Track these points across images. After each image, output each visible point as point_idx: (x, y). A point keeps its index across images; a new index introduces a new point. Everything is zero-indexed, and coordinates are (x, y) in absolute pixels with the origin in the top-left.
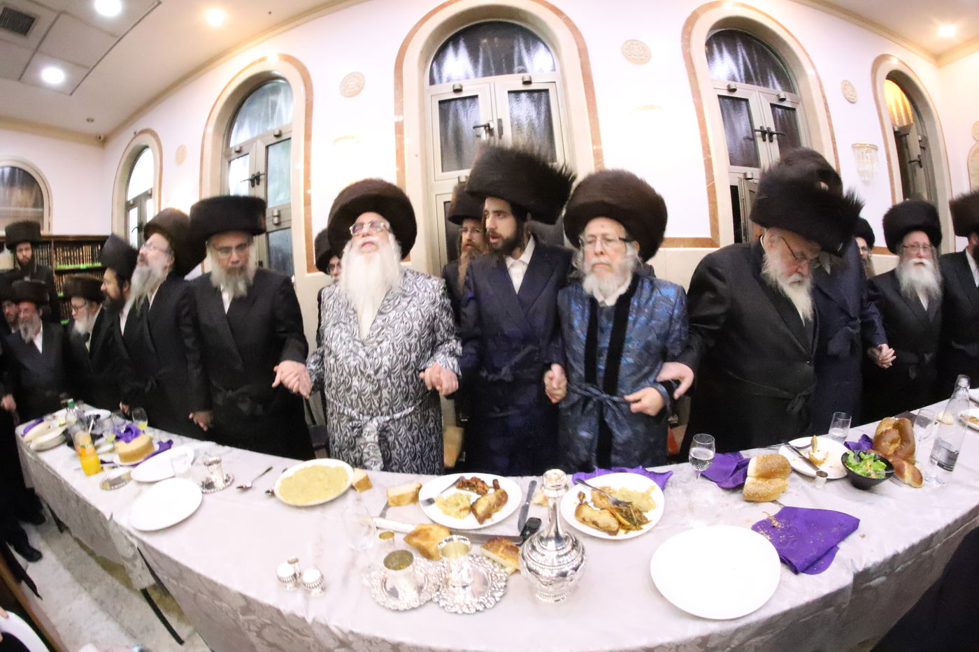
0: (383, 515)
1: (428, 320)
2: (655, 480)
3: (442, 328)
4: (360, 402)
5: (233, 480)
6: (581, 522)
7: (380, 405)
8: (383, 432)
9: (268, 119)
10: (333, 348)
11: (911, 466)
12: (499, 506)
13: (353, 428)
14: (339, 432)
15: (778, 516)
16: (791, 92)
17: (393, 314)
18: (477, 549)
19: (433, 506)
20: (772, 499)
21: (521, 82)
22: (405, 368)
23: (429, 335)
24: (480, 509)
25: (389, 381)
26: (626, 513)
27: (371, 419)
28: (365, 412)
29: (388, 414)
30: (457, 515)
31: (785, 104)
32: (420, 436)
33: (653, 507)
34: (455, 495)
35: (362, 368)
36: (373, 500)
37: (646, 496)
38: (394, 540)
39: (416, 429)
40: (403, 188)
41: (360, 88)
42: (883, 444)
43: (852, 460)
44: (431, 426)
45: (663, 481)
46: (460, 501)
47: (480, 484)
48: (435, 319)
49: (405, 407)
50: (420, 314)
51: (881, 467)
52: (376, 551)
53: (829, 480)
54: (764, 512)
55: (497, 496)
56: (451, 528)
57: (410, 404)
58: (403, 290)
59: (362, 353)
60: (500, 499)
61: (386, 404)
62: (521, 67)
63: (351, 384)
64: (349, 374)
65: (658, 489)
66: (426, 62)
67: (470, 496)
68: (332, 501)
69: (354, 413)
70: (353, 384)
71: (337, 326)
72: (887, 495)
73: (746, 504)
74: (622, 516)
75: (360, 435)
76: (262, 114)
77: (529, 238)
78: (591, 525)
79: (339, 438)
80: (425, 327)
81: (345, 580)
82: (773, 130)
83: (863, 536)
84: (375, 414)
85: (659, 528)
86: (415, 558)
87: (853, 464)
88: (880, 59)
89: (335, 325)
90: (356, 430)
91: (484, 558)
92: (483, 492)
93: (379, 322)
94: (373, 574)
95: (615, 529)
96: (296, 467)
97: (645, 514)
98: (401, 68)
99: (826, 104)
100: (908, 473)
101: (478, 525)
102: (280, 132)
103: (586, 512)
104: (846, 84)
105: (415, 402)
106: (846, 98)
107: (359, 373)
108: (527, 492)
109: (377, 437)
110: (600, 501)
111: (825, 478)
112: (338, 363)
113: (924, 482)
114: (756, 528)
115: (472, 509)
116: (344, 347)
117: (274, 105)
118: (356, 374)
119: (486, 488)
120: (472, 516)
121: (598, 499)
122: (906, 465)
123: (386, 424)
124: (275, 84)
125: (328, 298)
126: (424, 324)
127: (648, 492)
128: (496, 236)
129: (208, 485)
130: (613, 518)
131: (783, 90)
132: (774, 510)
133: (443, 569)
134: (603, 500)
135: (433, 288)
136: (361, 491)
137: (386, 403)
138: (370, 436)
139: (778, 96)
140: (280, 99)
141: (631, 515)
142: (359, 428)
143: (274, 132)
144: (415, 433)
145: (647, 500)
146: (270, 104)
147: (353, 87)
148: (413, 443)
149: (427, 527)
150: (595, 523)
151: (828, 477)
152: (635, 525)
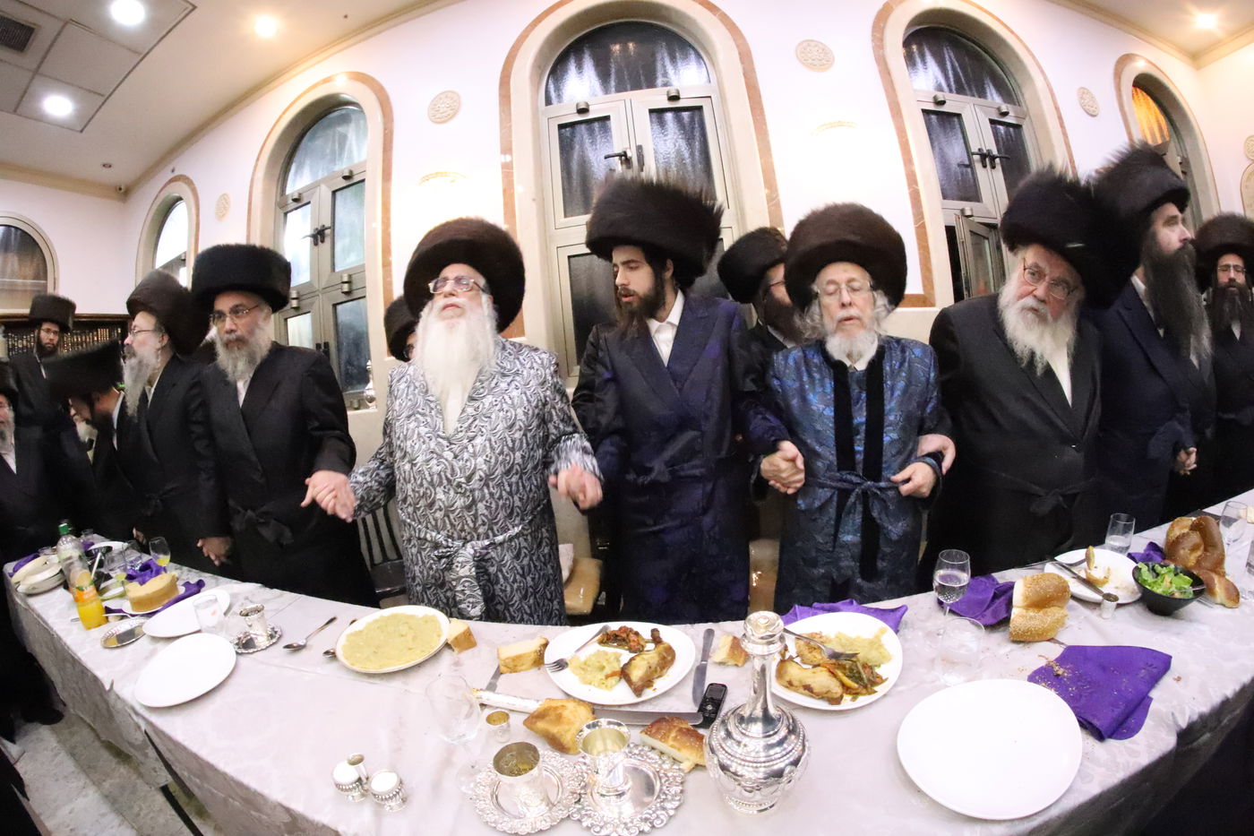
0: (492, 687)
1: (537, 407)
2: (885, 621)
3: (555, 418)
4: (447, 521)
5: (280, 636)
6: (787, 687)
7: (475, 525)
8: (481, 562)
9: (336, 156)
10: (409, 450)
11: (1223, 581)
12: (664, 668)
13: (440, 558)
14: (420, 565)
15: (1062, 660)
16: (1015, 104)
17: (489, 400)
18: (635, 734)
19: (567, 671)
20: (1049, 637)
21: (666, 97)
22: (508, 472)
23: (538, 426)
24: (637, 674)
25: (486, 491)
26: (851, 670)
27: (463, 545)
28: (455, 535)
29: (488, 538)
30: (601, 684)
31: (1007, 120)
32: (532, 565)
33: (886, 658)
34: (598, 654)
35: (449, 476)
36: (478, 664)
37: (875, 643)
38: (509, 726)
39: (526, 556)
40: (511, 234)
41: (453, 112)
42: (1182, 552)
43: (1146, 575)
44: (546, 551)
45: (895, 620)
46: (605, 664)
47: (632, 637)
48: (545, 404)
49: (510, 527)
50: (525, 398)
51: (1185, 582)
52: (482, 743)
53: (1120, 606)
54: (1040, 656)
55: (660, 654)
56: (594, 704)
57: (517, 522)
58: (502, 368)
59: (448, 455)
60: (664, 658)
61: (484, 524)
62: (665, 79)
63: (435, 497)
64: (431, 483)
65: (891, 631)
66: (541, 76)
67: (621, 655)
68: (419, 665)
69: (440, 538)
70: (438, 497)
71: (413, 418)
72: (1196, 621)
73: (1014, 646)
74: (845, 674)
75: (449, 567)
76: (328, 151)
77: (676, 294)
78: (802, 690)
79: (421, 572)
80: (533, 416)
81: (436, 787)
82: (995, 152)
83: (1179, 679)
84: (468, 538)
85: (900, 688)
86: (541, 752)
87: (1149, 582)
88: (1125, 60)
89: (409, 417)
90: (443, 560)
91: (646, 749)
92: (638, 649)
93: (470, 410)
94: (479, 777)
95: (838, 695)
96: (367, 616)
97: (878, 670)
98: (508, 83)
99: (1060, 118)
100: (1220, 589)
101: (632, 699)
102: (351, 172)
103: (794, 672)
104: (1084, 93)
105: (522, 519)
106: (1084, 109)
107: (445, 482)
108: (701, 645)
109: (473, 569)
110: (809, 655)
111: (1115, 603)
112: (415, 469)
113: (1241, 600)
114: (1033, 678)
115: (624, 673)
116: (424, 446)
117: (344, 138)
118: (440, 484)
119: (642, 643)
120: (623, 685)
121: (806, 652)
122: (1216, 579)
123: (485, 551)
124: (343, 112)
125: (398, 381)
126: (530, 412)
127: (877, 637)
128: (628, 294)
129: (246, 644)
130: (834, 679)
131: (1005, 102)
132: (1054, 651)
133: (584, 768)
134: (815, 653)
135: (542, 363)
136: (460, 652)
137: (483, 521)
138: (465, 569)
139: (999, 109)
140: (350, 131)
141: (859, 672)
142: (448, 557)
143: (343, 171)
144: (526, 562)
145: (877, 649)
146: (337, 138)
147: (445, 109)
148: (523, 576)
149: (559, 704)
150: (808, 688)
151: (1120, 602)
152: (865, 687)
